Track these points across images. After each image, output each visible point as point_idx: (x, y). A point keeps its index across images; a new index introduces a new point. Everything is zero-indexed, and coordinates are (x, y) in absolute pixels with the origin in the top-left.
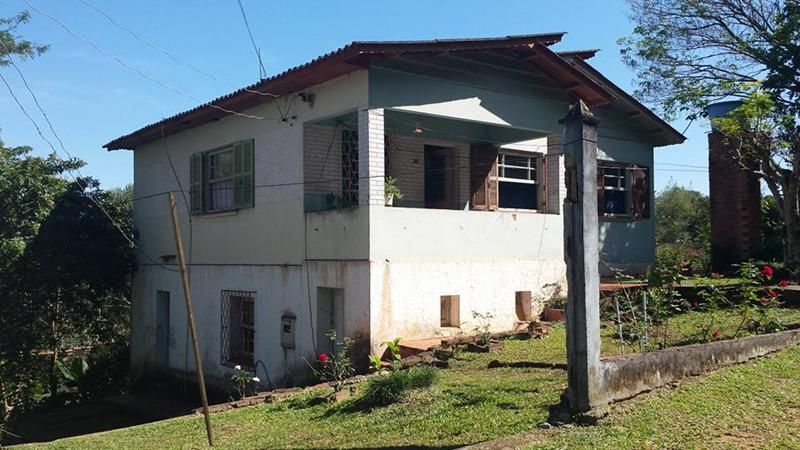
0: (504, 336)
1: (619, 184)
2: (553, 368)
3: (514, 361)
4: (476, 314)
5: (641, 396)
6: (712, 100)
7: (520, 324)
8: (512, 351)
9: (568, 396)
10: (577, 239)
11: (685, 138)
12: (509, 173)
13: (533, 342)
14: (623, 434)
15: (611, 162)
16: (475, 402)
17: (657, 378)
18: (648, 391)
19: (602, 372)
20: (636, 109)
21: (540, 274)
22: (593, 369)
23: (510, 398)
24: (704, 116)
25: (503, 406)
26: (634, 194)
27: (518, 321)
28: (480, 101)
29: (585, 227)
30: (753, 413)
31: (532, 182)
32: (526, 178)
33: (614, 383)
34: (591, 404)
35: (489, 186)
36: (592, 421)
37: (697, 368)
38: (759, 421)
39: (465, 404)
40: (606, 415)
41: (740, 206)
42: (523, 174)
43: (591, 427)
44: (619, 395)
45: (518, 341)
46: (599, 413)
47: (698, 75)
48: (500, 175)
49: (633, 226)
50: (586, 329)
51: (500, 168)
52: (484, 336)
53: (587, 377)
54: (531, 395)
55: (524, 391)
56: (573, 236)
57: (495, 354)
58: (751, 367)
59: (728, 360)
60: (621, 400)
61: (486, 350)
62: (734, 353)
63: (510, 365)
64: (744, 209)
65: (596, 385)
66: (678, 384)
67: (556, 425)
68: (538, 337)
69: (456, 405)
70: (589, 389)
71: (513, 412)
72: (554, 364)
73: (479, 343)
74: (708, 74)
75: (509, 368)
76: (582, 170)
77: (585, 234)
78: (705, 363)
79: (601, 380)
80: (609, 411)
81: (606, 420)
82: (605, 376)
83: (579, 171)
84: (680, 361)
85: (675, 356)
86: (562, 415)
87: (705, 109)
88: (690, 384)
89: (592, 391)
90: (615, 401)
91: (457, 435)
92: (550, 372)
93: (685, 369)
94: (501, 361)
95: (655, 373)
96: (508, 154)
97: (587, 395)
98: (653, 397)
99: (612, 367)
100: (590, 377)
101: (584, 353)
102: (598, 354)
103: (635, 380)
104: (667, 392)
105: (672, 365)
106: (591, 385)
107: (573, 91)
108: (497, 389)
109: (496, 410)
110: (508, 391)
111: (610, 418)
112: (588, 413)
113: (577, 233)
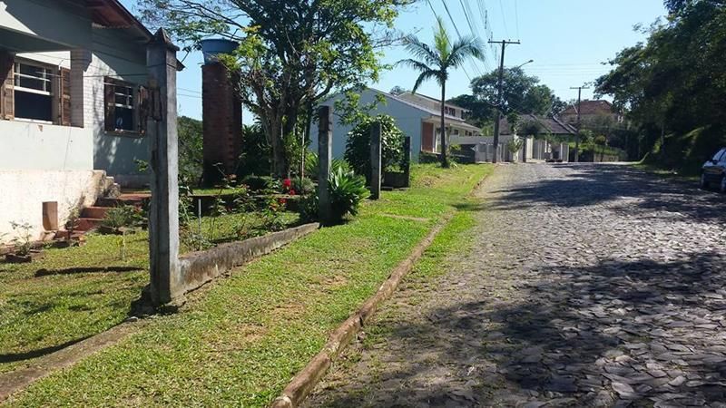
0: (39, 246)
1: (128, 102)
2: (106, 271)
3: (62, 268)
4: (15, 225)
5: (205, 286)
6: (205, 36)
7: (46, 234)
8: (54, 259)
9: (151, 291)
10: (161, 153)
11: (184, 67)
12: (24, 83)
13: (73, 249)
14: (204, 317)
15: (121, 81)
16: (46, 308)
17: (216, 270)
18: (210, 281)
19: (180, 268)
20: (144, 34)
21: (66, 185)
22: (173, 265)
23: (79, 301)
24: (199, 49)
25: (75, 309)
26: (141, 112)
27: (44, 230)
28: (6, 6)
29: (169, 143)
30: (288, 290)
31: (48, 94)
32: (42, 90)
33: (188, 276)
34: (172, 296)
35: (5, 95)
36: (174, 310)
37: (241, 260)
38: (295, 295)
39: (36, 312)
40: (184, 303)
41: (227, 129)
42: (38, 85)
43: (174, 315)
44: (192, 286)
45: (57, 250)
46: (179, 302)
47: (189, 11)
48: (15, 85)
49: (140, 142)
50: (168, 233)
51: (15, 76)
52: (24, 247)
53: (169, 273)
54: (98, 296)
55: (89, 294)
56: (157, 150)
57: (38, 263)
58: (273, 257)
59: (259, 253)
60: (192, 291)
61: (29, 260)
62: (262, 246)
63: (59, 272)
64: (230, 133)
65: (175, 280)
66: (229, 274)
67: (142, 318)
68: (77, 244)
69: (27, 313)
70: (171, 283)
71: (86, 313)
72: (106, 267)
73: (19, 253)
74: (196, 11)
75: (59, 275)
76: (166, 92)
77: (168, 149)
78: (246, 255)
79: (179, 276)
80: (186, 300)
81: (184, 308)
82: (182, 271)
83: (162, 92)
84: (230, 255)
85: (227, 252)
86: (145, 308)
87: (198, 43)
88: (237, 272)
89: (173, 284)
90: (189, 292)
91: (39, 340)
92: (105, 275)
93: (234, 262)
94: (48, 270)
95: (214, 266)
96: (23, 63)
97: (169, 289)
98: (214, 285)
99: (186, 263)
100: (172, 273)
101: (167, 252)
102: (177, 253)
103: (201, 273)
104: (222, 280)
105: (225, 259)
106: (172, 279)
107: (95, 10)
108: (61, 294)
109: (69, 313)
110: (74, 295)
111: (189, 305)
112: (170, 304)
113: (161, 148)
